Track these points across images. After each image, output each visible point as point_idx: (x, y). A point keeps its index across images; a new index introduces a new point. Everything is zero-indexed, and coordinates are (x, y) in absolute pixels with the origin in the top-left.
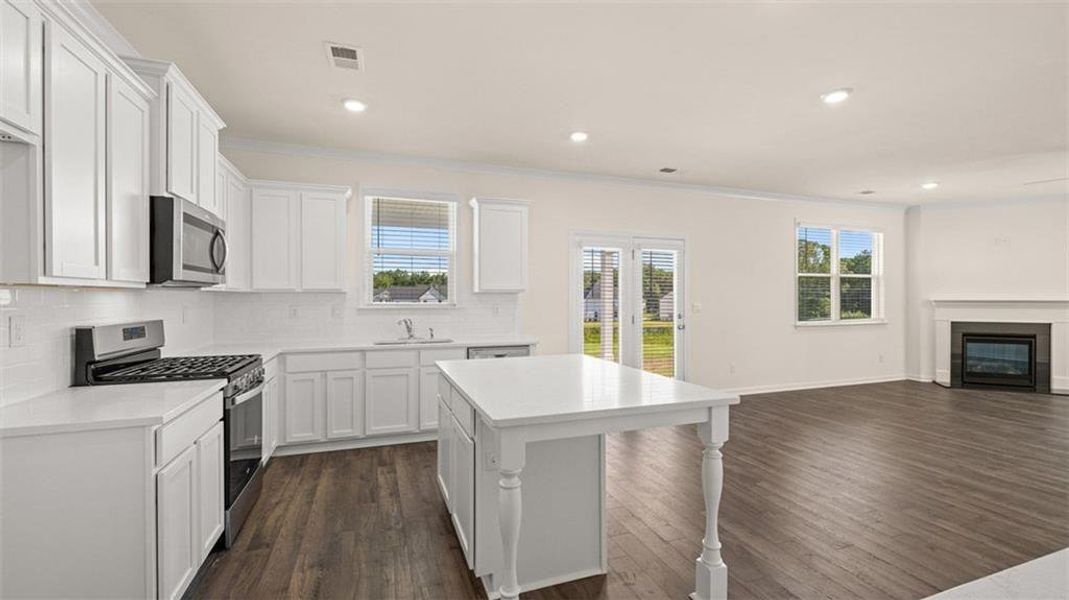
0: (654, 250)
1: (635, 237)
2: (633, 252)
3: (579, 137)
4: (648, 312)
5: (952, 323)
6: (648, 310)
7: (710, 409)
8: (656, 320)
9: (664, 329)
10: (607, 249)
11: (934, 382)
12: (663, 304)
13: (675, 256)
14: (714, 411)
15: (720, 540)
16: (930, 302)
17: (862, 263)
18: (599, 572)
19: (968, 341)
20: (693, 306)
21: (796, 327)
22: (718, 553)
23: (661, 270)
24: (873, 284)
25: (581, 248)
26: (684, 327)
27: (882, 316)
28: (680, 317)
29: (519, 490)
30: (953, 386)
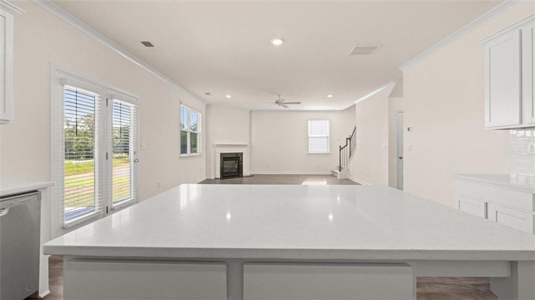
1: (108, 89)
5: (221, 154)
11: (216, 178)
13: (132, 108)
16: (214, 145)
19: (225, 160)
24: (198, 136)
25: (63, 85)
26: (137, 161)
27: (201, 152)
28: (135, 154)
30: (221, 179)
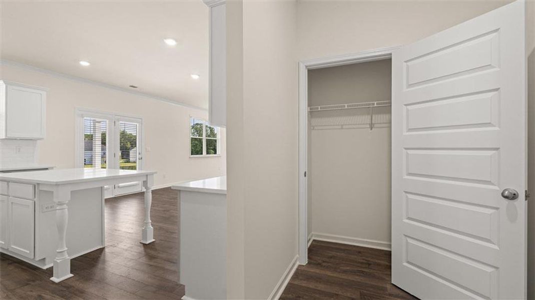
0: (126, 123)
1: (115, 115)
2: (115, 122)
3: (84, 64)
4: (123, 159)
6: (122, 158)
7: (147, 175)
8: (128, 162)
9: (132, 167)
10: (98, 120)
12: (132, 152)
13: (137, 126)
14: (148, 176)
15: (151, 220)
17: (212, 133)
18: (101, 247)
20: (146, 149)
21: (190, 158)
22: (150, 224)
23: (131, 134)
24: (217, 141)
25: (83, 118)
26: (141, 158)
27: (220, 154)
28: (139, 154)
29: (66, 210)
